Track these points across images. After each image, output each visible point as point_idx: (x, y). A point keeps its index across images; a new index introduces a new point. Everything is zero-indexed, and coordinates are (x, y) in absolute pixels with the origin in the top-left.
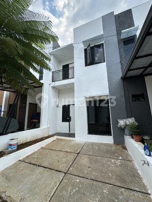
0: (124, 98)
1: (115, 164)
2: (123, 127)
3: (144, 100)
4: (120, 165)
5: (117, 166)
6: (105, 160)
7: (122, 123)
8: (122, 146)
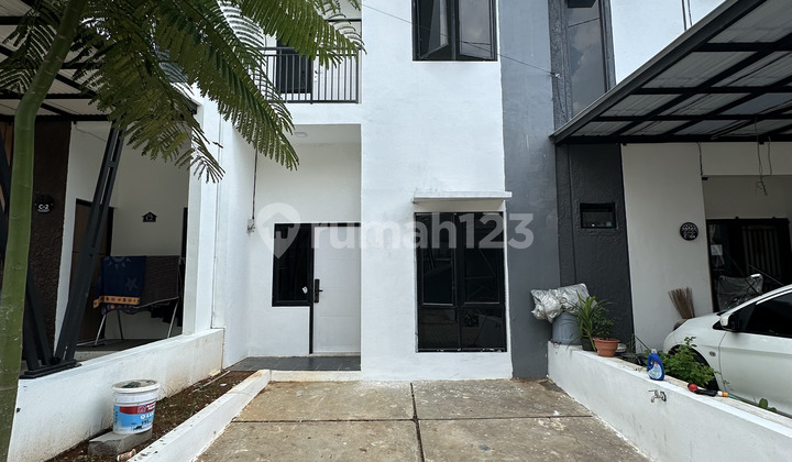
0: (555, 211)
1: (551, 428)
2: (551, 316)
3: (614, 226)
4: (567, 430)
5: (561, 433)
6: (517, 425)
7: (548, 302)
8: (541, 383)
